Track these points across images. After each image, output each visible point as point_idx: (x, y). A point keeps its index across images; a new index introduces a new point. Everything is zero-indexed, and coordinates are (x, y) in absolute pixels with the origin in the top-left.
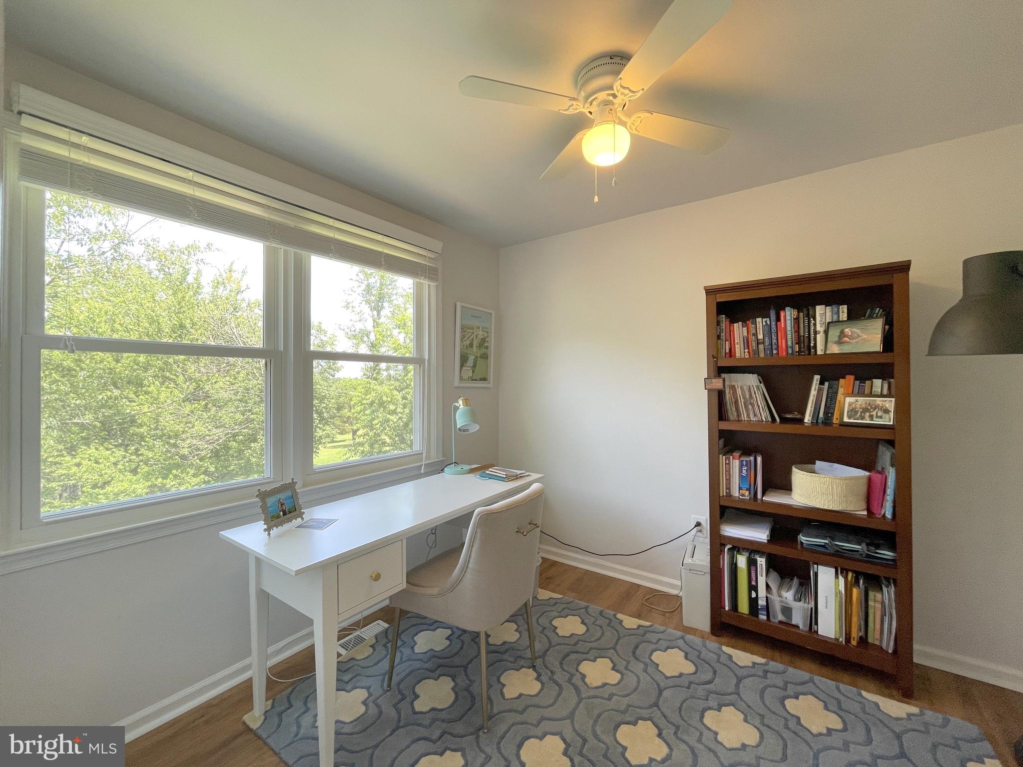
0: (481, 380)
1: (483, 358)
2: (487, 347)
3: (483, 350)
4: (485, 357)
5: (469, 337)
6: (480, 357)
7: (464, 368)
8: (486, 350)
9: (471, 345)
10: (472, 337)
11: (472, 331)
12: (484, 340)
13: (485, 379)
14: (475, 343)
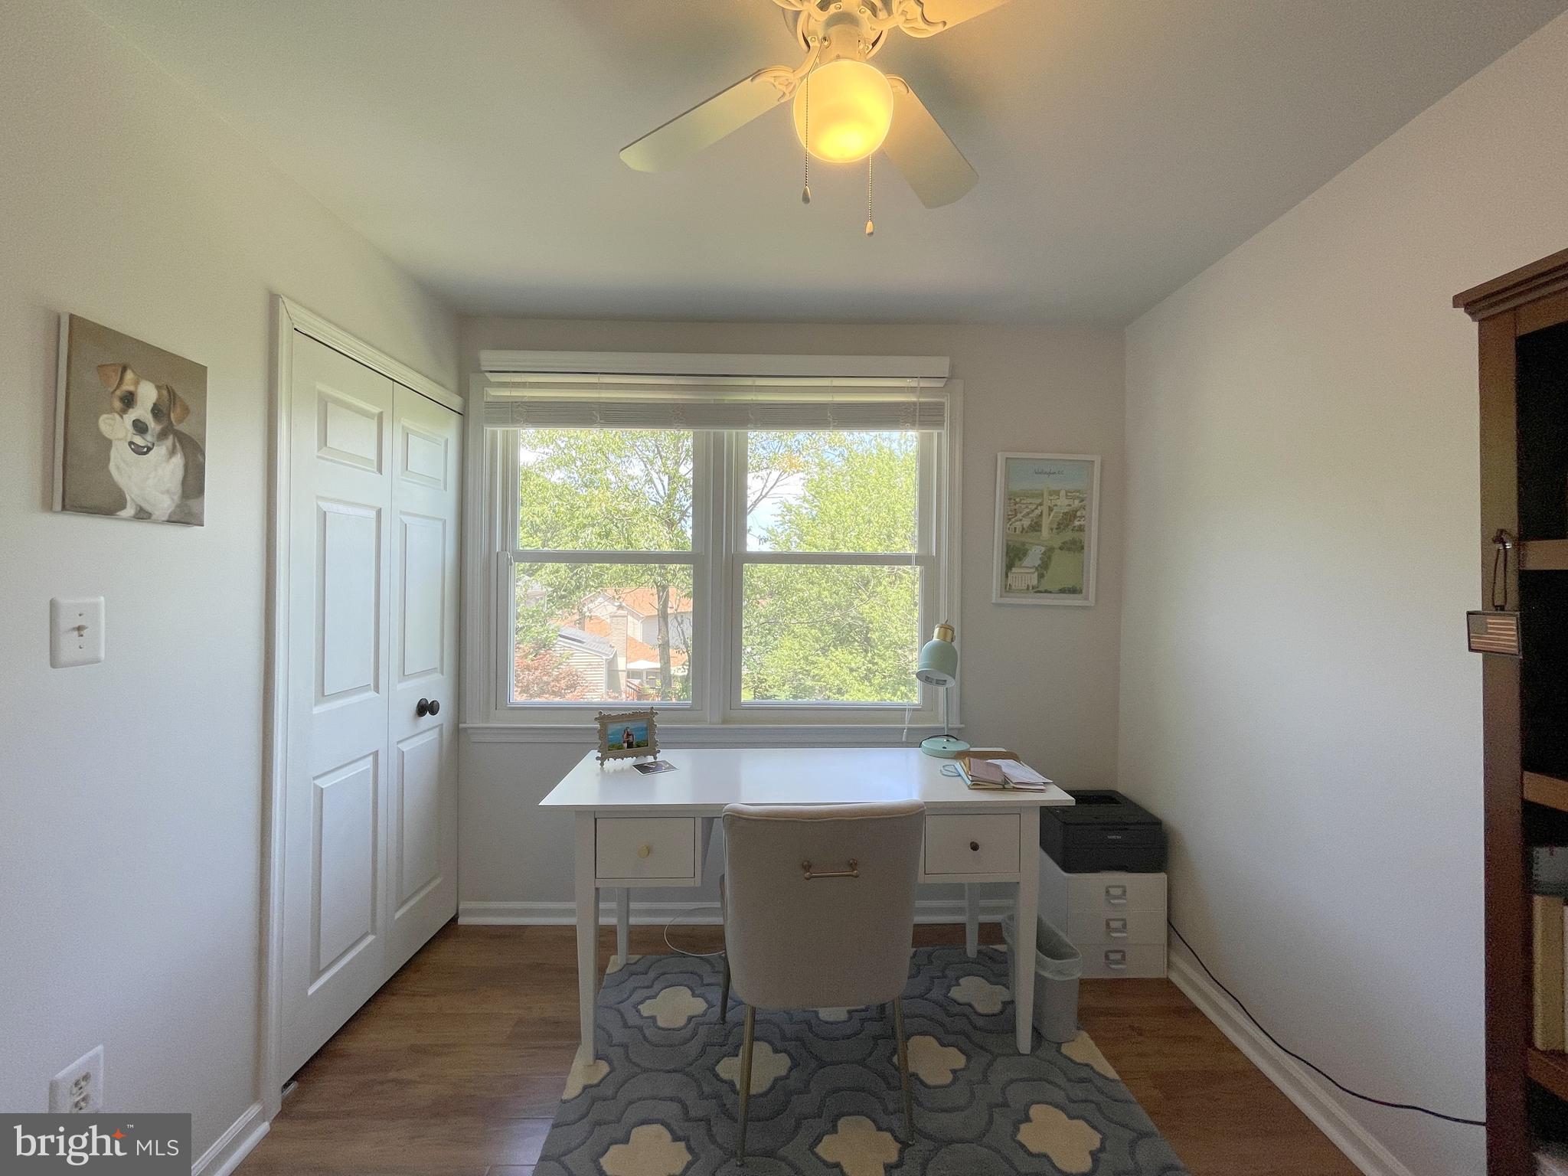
0: (1062, 591)
1: (1069, 549)
2: (1081, 529)
3: (1068, 535)
4: (1076, 547)
5: (1028, 514)
6: (1061, 548)
7: (1014, 570)
8: (1076, 535)
9: (1036, 527)
10: (1037, 512)
11: (1039, 501)
12: (1071, 516)
13: (1073, 591)
14: (1046, 523)
